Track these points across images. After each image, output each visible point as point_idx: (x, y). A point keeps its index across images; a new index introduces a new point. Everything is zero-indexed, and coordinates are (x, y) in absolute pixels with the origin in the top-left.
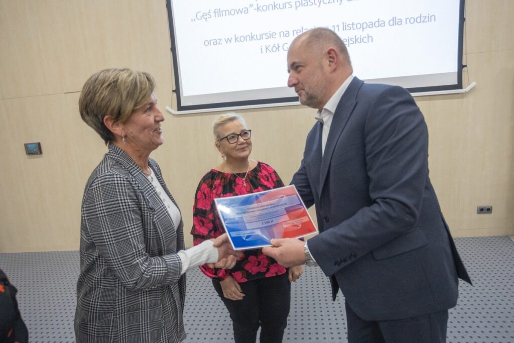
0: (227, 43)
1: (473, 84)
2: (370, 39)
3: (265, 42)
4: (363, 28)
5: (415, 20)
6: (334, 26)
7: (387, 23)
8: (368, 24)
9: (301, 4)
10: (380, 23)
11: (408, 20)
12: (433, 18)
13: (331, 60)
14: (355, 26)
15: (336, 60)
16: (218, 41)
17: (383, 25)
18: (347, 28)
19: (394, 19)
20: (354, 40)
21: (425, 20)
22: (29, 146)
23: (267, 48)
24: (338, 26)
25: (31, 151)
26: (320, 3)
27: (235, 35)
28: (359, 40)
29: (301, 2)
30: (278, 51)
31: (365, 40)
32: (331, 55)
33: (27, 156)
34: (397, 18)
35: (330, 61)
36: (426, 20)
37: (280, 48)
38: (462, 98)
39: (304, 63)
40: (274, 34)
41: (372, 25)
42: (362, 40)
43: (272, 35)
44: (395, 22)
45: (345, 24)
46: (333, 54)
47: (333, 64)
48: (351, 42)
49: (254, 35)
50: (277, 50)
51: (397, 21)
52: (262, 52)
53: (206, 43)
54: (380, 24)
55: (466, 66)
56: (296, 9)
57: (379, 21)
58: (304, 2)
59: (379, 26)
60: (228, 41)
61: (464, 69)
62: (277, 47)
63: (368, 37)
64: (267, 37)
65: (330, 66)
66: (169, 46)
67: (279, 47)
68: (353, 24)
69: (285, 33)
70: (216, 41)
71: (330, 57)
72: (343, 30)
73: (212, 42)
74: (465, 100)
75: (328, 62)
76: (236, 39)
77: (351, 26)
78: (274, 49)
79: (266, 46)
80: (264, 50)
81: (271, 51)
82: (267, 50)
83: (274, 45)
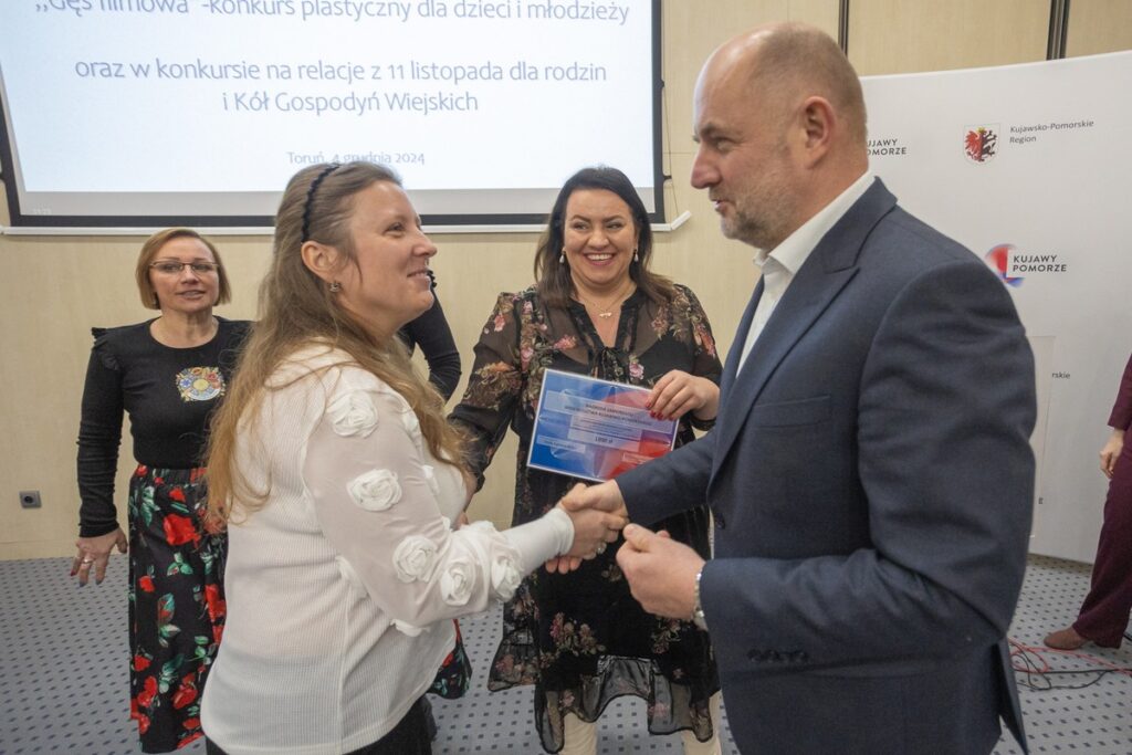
0: (137, 74)
1: (685, 215)
2: (472, 102)
3: (231, 86)
4: (456, 79)
5: (566, 73)
6: (392, 67)
7: (506, 74)
8: (468, 71)
9: (316, 9)
10: (493, 71)
11: (550, 72)
12: (601, 73)
13: (813, 128)
14: (438, 72)
15: (826, 133)
16: (114, 69)
17: (498, 76)
18: (421, 74)
19: (521, 66)
20: (437, 102)
21: (585, 77)
23: (238, 100)
24: (401, 67)
26: (359, 13)
27: (157, 60)
28: (448, 103)
29: (315, 4)
30: (266, 108)
31: (462, 104)
32: (814, 118)
34: (527, 66)
35: (810, 133)
36: (588, 75)
37: (268, 103)
38: (666, 242)
39: (739, 133)
40: (255, 69)
41: (475, 73)
42: (454, 104)
43: (250, 72)
44: (523, 72)
45: (415, 66)
46: (819, 116)
47: (817, 143)
48: (430, 105)
49: (206, 67)
50: (264, 106)
51: (528, 71)
52: (226, 108)
53: (82, 69)
54: (494, 73)
55: (670, 177)
56: (304, 19)
57: (489, 67)
58: (321, 6)
59: (489, 78)
60: (140, 71)
61: (667, 183)
62: (263, 100)
63: (468, 99)
64: (237, 75)
65: (808, 145)
67: (266, 100)
68: (434, 67)
69: (281, 70)
70: (109, 69)
71: (812, 121)
72: (413, 77)
73: (98, 69)
74: (673, 245)
75: (804, 135)
76: (160, 70)
77: (430, 71)
78: (256, 104)
79: (236, 95)
80: (231, 102)
81: (249, 106)
82: (240, 104)
83: (256, 93)
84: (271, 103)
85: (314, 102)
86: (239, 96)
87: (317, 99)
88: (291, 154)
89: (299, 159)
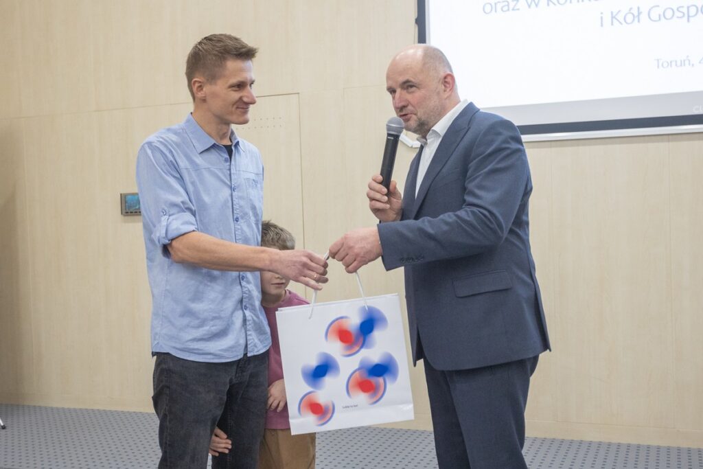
0: (529, 6)
15: (451, 86)
22: (129, 197)
23: (613, 17)
25: (130, 207)
30: (639, 21)
32: (446, 80)
33: (122, 217)
37: (641, 16)
39: (419, 85)
46: (449, 80)
47: (448, 90)
50: (636, 19)
52: (602, 25)
53: (488, 8)
62: (636, 14)
65: (445, 91)
66: (413, 14)
67: (639, 13)
70: (508, 5)
71: (446, 82)
75: (443, 87)
78: (629, 18)
79: (612, 13)
80: (607, 19)
81: (622, 21)
82: (615, 21)
83: (631, 9)
84: (644, 17)
85: (685, 10)
86: (614, 14)
87: (688, 7)
88: (658, 60)
89: (665, 65)
